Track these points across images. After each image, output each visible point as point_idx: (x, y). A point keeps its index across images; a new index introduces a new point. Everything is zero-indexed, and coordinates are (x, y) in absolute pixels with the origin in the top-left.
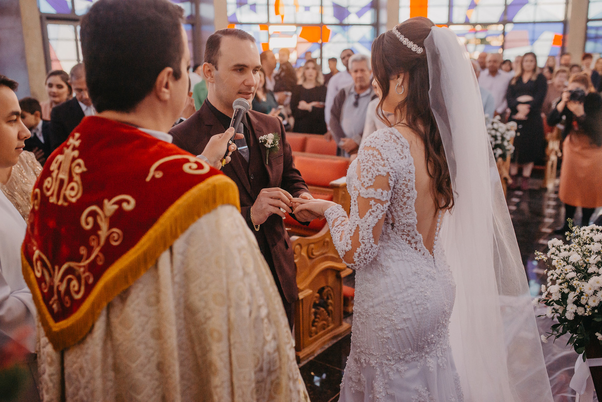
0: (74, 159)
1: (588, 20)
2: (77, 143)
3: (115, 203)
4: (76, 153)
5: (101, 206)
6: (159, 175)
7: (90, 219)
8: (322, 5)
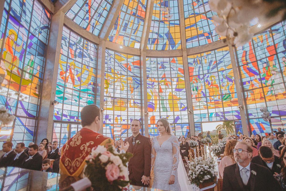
1: (194, 123)
3: (89, 143)
4: (79, 135)
5: (86, 144)
6: (99, 138)
7: (83, 148)
8: (128, 120)
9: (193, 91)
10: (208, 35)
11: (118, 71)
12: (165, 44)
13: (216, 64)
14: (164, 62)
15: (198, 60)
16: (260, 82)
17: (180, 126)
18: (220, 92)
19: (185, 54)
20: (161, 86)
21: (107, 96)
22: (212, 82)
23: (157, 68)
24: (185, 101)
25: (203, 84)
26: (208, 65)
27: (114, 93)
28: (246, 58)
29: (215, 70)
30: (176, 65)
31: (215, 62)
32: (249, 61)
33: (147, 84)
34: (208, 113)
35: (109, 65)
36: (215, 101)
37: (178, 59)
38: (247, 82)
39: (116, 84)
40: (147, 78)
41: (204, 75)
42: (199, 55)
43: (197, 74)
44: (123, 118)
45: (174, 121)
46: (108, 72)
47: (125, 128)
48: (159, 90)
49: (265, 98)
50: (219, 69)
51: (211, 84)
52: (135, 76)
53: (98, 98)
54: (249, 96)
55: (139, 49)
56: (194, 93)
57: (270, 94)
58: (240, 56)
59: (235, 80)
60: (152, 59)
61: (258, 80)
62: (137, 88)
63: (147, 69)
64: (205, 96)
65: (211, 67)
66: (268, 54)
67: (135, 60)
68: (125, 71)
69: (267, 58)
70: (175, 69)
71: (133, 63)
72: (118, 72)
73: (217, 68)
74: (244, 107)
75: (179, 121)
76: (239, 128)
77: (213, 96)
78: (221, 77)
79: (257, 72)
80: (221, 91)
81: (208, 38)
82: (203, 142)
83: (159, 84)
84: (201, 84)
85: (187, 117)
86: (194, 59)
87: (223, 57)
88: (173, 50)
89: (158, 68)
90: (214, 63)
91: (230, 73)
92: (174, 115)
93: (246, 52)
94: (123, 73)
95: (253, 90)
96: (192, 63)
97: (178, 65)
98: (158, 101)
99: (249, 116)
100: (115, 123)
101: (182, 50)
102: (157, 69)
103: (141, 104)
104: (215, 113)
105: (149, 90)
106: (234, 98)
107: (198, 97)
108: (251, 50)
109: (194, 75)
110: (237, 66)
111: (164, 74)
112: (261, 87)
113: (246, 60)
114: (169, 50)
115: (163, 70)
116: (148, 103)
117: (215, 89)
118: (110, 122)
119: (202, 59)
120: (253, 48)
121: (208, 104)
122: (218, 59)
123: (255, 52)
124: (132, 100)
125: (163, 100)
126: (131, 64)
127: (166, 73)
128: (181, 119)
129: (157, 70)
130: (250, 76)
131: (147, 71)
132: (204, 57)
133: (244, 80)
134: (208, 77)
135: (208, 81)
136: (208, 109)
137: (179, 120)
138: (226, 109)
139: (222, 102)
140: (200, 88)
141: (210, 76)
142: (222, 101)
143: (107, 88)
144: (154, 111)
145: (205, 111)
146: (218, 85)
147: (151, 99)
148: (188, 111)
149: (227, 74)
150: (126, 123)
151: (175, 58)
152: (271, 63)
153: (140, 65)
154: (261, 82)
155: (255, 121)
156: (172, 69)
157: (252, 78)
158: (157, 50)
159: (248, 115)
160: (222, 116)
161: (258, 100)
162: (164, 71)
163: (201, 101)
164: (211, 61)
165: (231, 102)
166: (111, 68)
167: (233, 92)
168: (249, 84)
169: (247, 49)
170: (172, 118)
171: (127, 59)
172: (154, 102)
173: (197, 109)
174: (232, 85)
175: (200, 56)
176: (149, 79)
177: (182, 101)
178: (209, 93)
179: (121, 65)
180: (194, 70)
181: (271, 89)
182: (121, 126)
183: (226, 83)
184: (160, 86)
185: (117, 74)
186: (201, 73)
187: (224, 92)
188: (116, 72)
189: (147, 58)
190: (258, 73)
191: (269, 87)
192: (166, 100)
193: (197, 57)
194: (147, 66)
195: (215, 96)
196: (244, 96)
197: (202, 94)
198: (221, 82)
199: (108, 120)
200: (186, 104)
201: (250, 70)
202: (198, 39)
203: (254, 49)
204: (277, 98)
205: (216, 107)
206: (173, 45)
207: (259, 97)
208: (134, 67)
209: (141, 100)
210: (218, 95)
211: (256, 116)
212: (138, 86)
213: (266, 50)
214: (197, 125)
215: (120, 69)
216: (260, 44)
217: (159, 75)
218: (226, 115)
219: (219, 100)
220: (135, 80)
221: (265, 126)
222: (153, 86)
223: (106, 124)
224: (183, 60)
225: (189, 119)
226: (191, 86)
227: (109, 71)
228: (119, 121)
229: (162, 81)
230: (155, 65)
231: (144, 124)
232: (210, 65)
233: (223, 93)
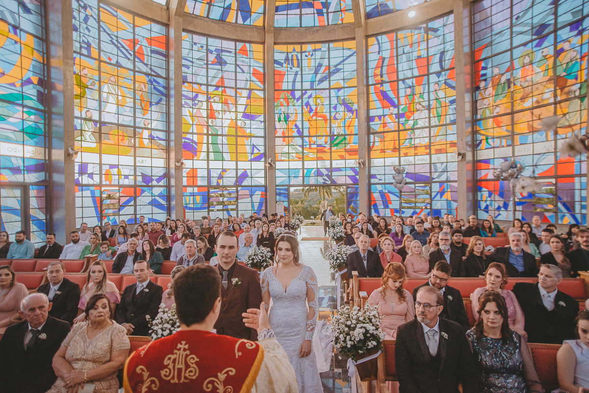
0: (187, 356)
1: (276, 186)
2: (187, 347)
3: (225, 373)
4: (187, 352)
5: (217, 377)
6: (240, 354)
7: (210, 386)
8: (135, 175)
9: (279, 121)
10: (320, 7)
11: (111, 56)
12: (229, 8)
13: (327, 72)
14: (222, 51)
15: (295, 58)
16: (397, 120)
17: (247, 192)
18: (328, 129)
19: (270, 39)
20: (213, 104)
21: (81, 118)
22: (316, 109)
23: (205, 62)
24: (261, 141)
25: (299, 111)
26: (313, 72)
27: (100, 111)
28: (382, 71)
29: (325, 84)
30: (248, 60)
31: (328, 68)
32: (385, 78)
33: (183, 98)
34: (303, 168)
35: (84, 36)
36: (318, 146)
37: (255, 47)
38: (376, 117)
39: (105, 88)
40: (184, 82)
41: (304, 91)
42: (298, 47)
43: (290, 88)
44: (125, 171)
45: (236, 181)
46: (81, 54)
47: (130, 195)
48: (207, 112)
49: (399, 150)
50: (332, 83)
51: (314, 112)
52: (153, 73)
53: (57, 122)
54: (376, 144)
55: (165, 8)
56: (280, 126)
57: (408, 144)
58: (372, 65)
59: (358, 112)
60: (196, 38)
61: (394, 116)
62: (157, 103)
63: (184, 62)
64: (301, 135)
65: (319, 77)
66: (416, 73)
67: (154, 35)
68: (129, 59)
69: (414, 79)
70: (246, 69)
71: (150, 40)
72: (110, 59)
73: (330, 81)
74: (365, 163)
75: (246, 182)
76: (352, 199)
77: (316, 136)
78: (334, 101)
79: (395, 100)
80: (330, 127)
81: (320, 13)
82: (294, 226)
83: (208, 99)
84: (294, 109)
85: (262, 174)
86: (287, 54)
87: (343, 61)
88: (244, 26)
89: (209, 63)
90: (325, 71)
91: (350, 94)
92: (237, 169)
93: (384, 59)
94: (124, 62)
95: (385, 134)
96: (283, 61)
97: (253, 63)
98: (205, 137)
99: (372, 179)
100: (104, 183)
101: (264, 29)
102: (207, 64)
103: (168, 140)
104: (315, 169)
105: (186, 111)
106: (351, 144)
107: (287, 135)
108: (391, 57)
109: (283, 88)
110: (365, 83)
111: (222, 78)
112: (397, 129)
113: (382, 76)
114: (236, 22)
115: (219, 67)
116: (183, 140)
117: (321, 123)
118: (91, 182)
119: (304, 57)
120: (395, 55)
121: (305, 151)
122: (333, 62)
123: (397, 64)
124: (145, 131)
125: (217, 135)
126: (145, 43)
127: (226, 75)
128: (251, 177)
129: (205, 66)
130: (383, 108)
131: (184, 66)
132: (307, 54)
133: (372, 113)
134: (310, 97)
135: (310, 106)
136: (303, 161)
137: (248, 178)
138: (335, 164)
139: (331, 149)
140: (292, 118)
141: (314, 96)
142: (331, 146)
143: (81, 96)
144: (195, 158)
145: (298, 165)
146: (328, 115)
147: (191, 131)
148: (265, 162)
149: (346, 97)
150: (132, 183)
151: (247, 45)
152: (418, 89)
153: (168, 49)
154: (399, 121)
155: (379, 187)
156: (238, 70)
157: (387, 111)
158: (208, 17)
159: (371, 176)
160: (327, 175)
161: (389, 152)
162: (222, 70)
163: (292, 143)
164: (320, 65)
165: (346, 151)
166: (89, 45)
167: (351, 132)
168: (380, 122)
169: (386, 54)
170: (233, 174)
171: (134, 27)
172: (195, 138)
173: (283, 158)
174: (351, 120)
175: (300, 51)
176: (186, 84)
177: (255, 141)
178: (309, 130)
179: (117, 41)
180: (285, 79)
181: (410, 136)
182: (119, 190)
183: (342, 114)
184: (211, 105)
185: (105, 62)
186: (298, 86)
187: (335, 130)
188: (104, 57)
189: (184, 34)
190: (397, 103)
191: (409, 132)
192: (222, 135)
193: (294, 50)
194: (185, 53)
195: (318, 136)
196: (369, 142)
197: (296, 130)
198: (332, 110)
199: (87, 175)
200: (263, 148)
201: (384, 96)
202: (301, 12)
203: (397, 56)
204: (416, 152)
205: (318, 159)
206: (245, 14)
207: (392, 147)
208: (153, 52)
209: (168, 131)
210: (324, 134)
211: (381, 180)
212: (161, 100)
213: (414, 64)
214: (280, 189)
215: (115, 51)
216: (407, 49)
217: (209, 79)
218: (334, 174)
219: (325, 145)
220: (154, 84)
221: (392, 197)
222: (196, 102)
223: (83, 186)
224: (264, 52)
225: (265, 177)
226: (276, 111)
227: (84, 52)
228: (113, 179)
229: (216, 92)
230: (202, 54)
231: (173, 186)
232: (316, 73)
233: (333, 133)
